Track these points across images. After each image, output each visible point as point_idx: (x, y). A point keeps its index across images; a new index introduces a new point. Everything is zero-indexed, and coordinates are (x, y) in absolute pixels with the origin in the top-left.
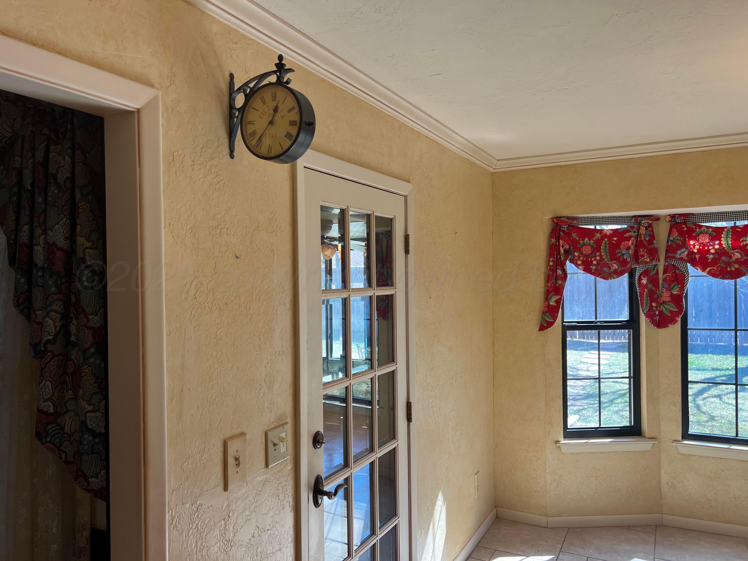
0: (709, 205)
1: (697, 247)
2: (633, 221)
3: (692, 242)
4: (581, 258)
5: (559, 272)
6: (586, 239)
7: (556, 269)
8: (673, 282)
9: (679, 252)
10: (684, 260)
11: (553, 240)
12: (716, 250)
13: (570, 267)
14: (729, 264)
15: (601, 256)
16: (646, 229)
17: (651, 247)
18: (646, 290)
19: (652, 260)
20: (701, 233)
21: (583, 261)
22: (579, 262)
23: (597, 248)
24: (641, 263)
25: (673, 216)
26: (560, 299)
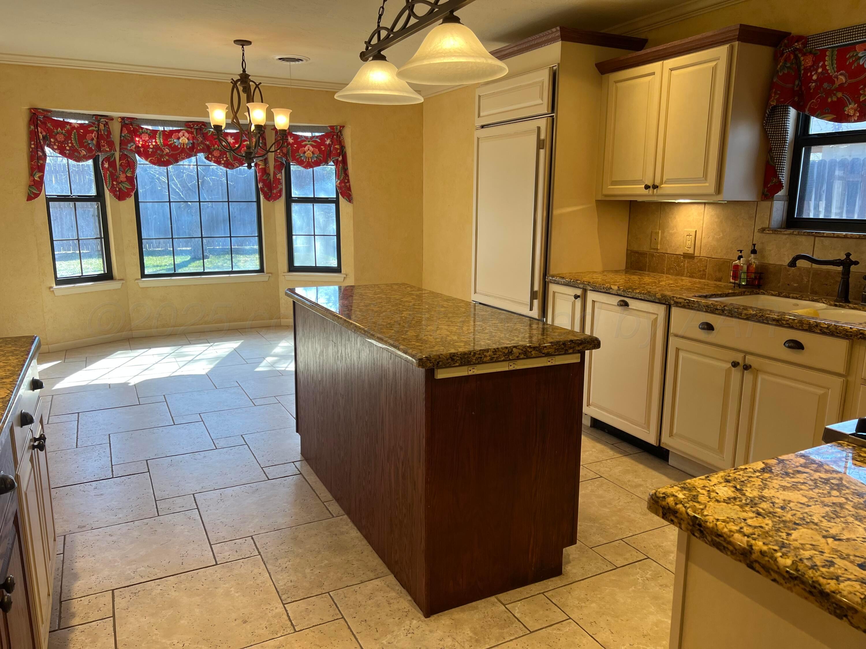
0: (147, 113)
1: (141, 143)
2: (94, 118)
3: (137, 139)
4: (57, 144)
5: (40, 154)
6: (59, 129)
7: (37, 151)
8: (127, 167)
9: (129, 145)
10: (133, 151)
11: (32, 127)
12: (154, 146)
13: (48, 150)
14: (162, 156)
15: (71, 143)
16: (104, 126)
17: (109, 140)
18: (108, 172)
19: (111, 150)
20: (143, 133)
21: (58, 146)
22: (55, 147)
23: (68, 137)
24: (103, 151)
25: (123, 118)
26: (43, 176)
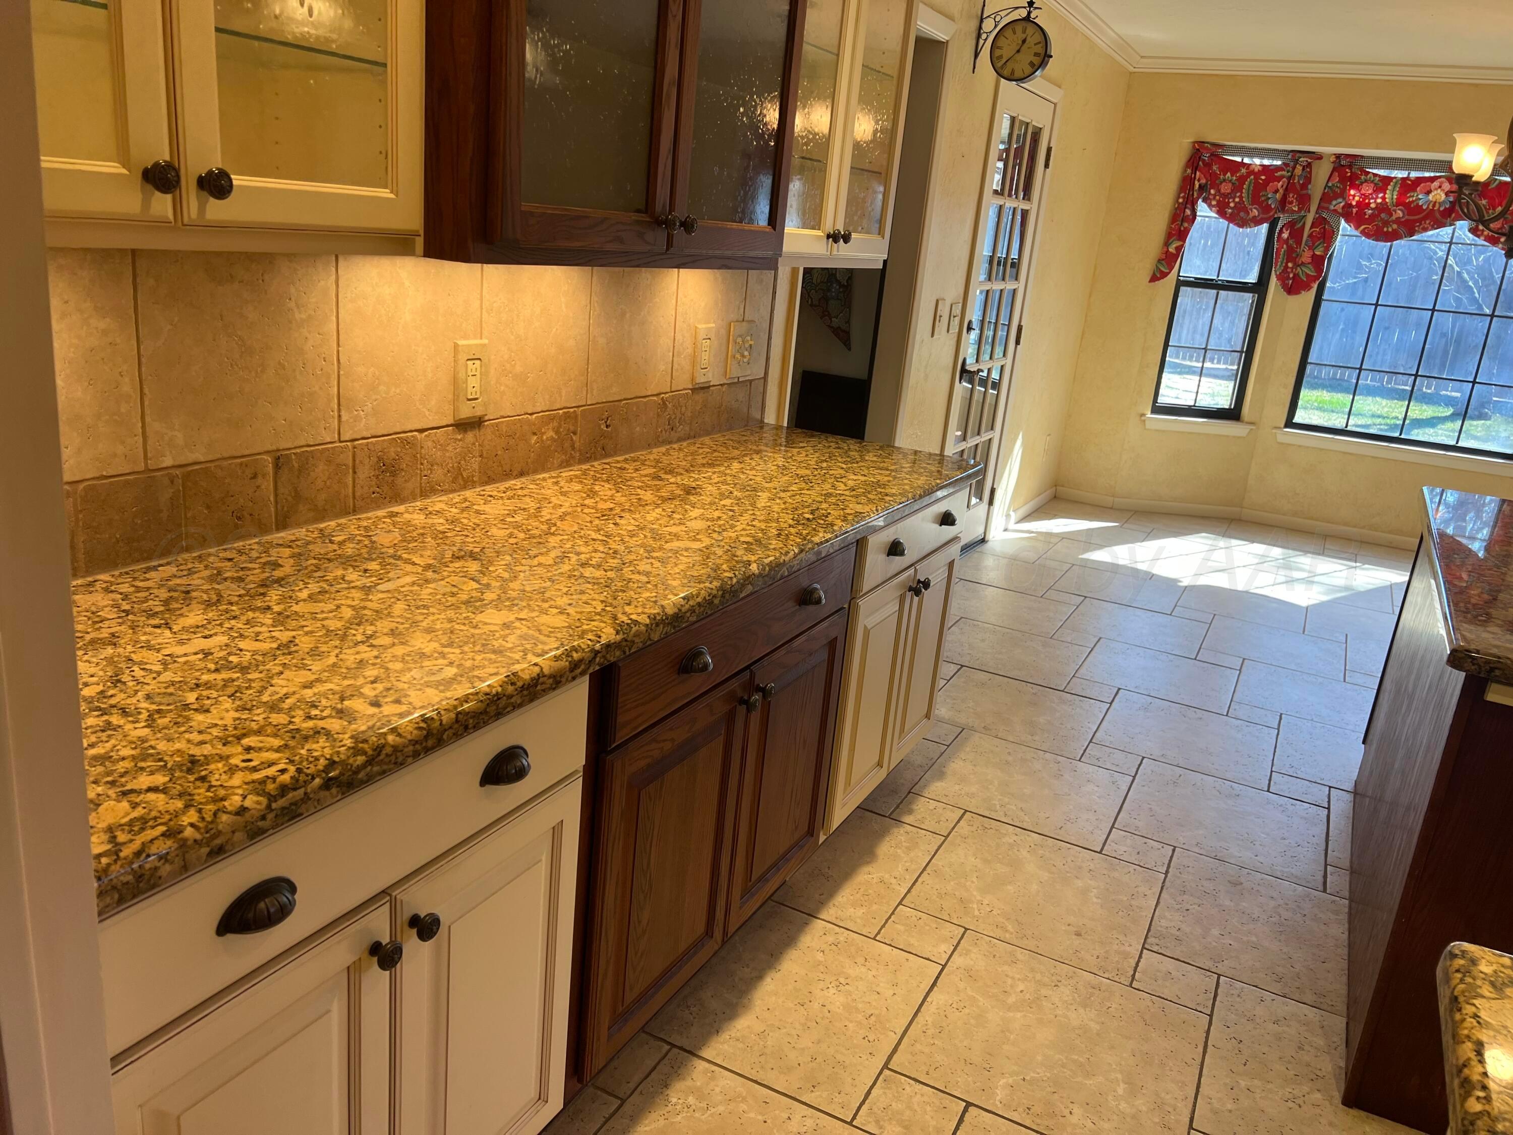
0: (1377, 148)
1: (1357, 198)
2: (1290, 157)
3: (1352, 192)
4: (1218, 198)
5: (1188, 212)
6: (1229, 174)
7: (1185, 208)
8: (1319, 239)
9: (1334, 203)
10: (1338, 213)
11: (1189, 171)
12: (1377, 204)
13: (1201, 207)
14: (1386, 223)
15: (1241, 197)
16: (1303, 169)
17: (1304, 192)
18: (1285, 246)
19: (1300, 210)
20: (1366, 181)
21: (1218, 202)
22: (1214, 203)
23: (1237, 188)
24: (1287, 212)
25: (1338, 156)
26: (1182, 246)
